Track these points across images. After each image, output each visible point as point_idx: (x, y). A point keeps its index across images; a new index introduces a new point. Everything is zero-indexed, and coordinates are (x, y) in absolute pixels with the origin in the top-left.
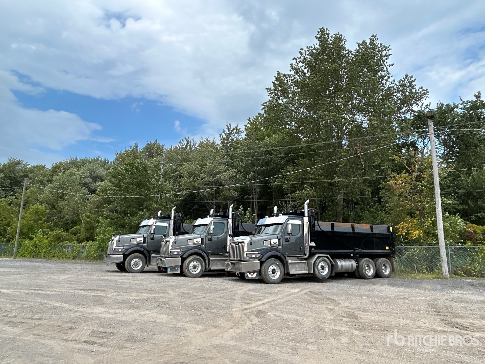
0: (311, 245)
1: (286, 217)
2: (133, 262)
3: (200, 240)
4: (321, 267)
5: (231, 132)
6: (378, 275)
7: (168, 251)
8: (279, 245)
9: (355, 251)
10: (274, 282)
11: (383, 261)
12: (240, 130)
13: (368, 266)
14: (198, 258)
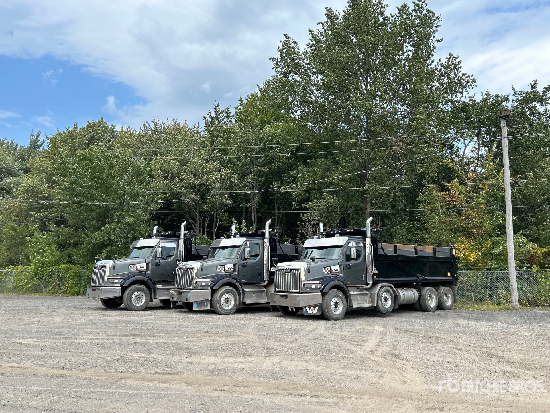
1: (346, 238)
2: (134, 296)
5: (219, 115)
8: (341, 272)
9: (418, 278)
11: (445, 290)
13: (430, 296)
14: (231, 290)
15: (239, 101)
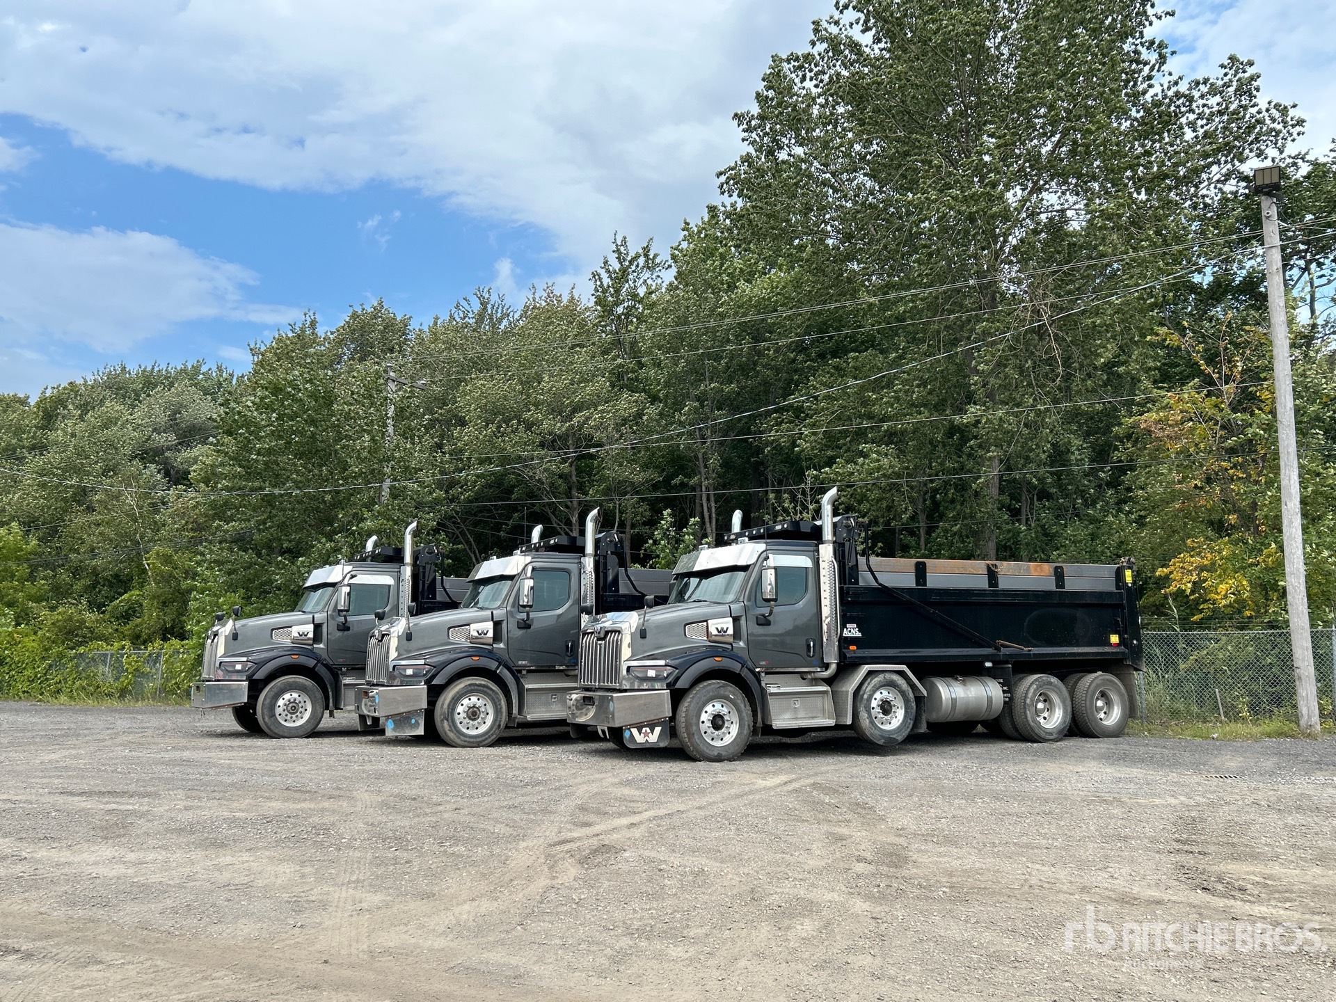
1: (761, 546)
2: (281, 702)
3: (489, 626)
4: (882, 707)
5: (629, 267)
6: (1079, 728)
7: (387, 666)
8: (737, 635)
9: (998, 649)
10: (720, 755)
12: (658, 260)
14: (484, 686)
15: (682, 229)
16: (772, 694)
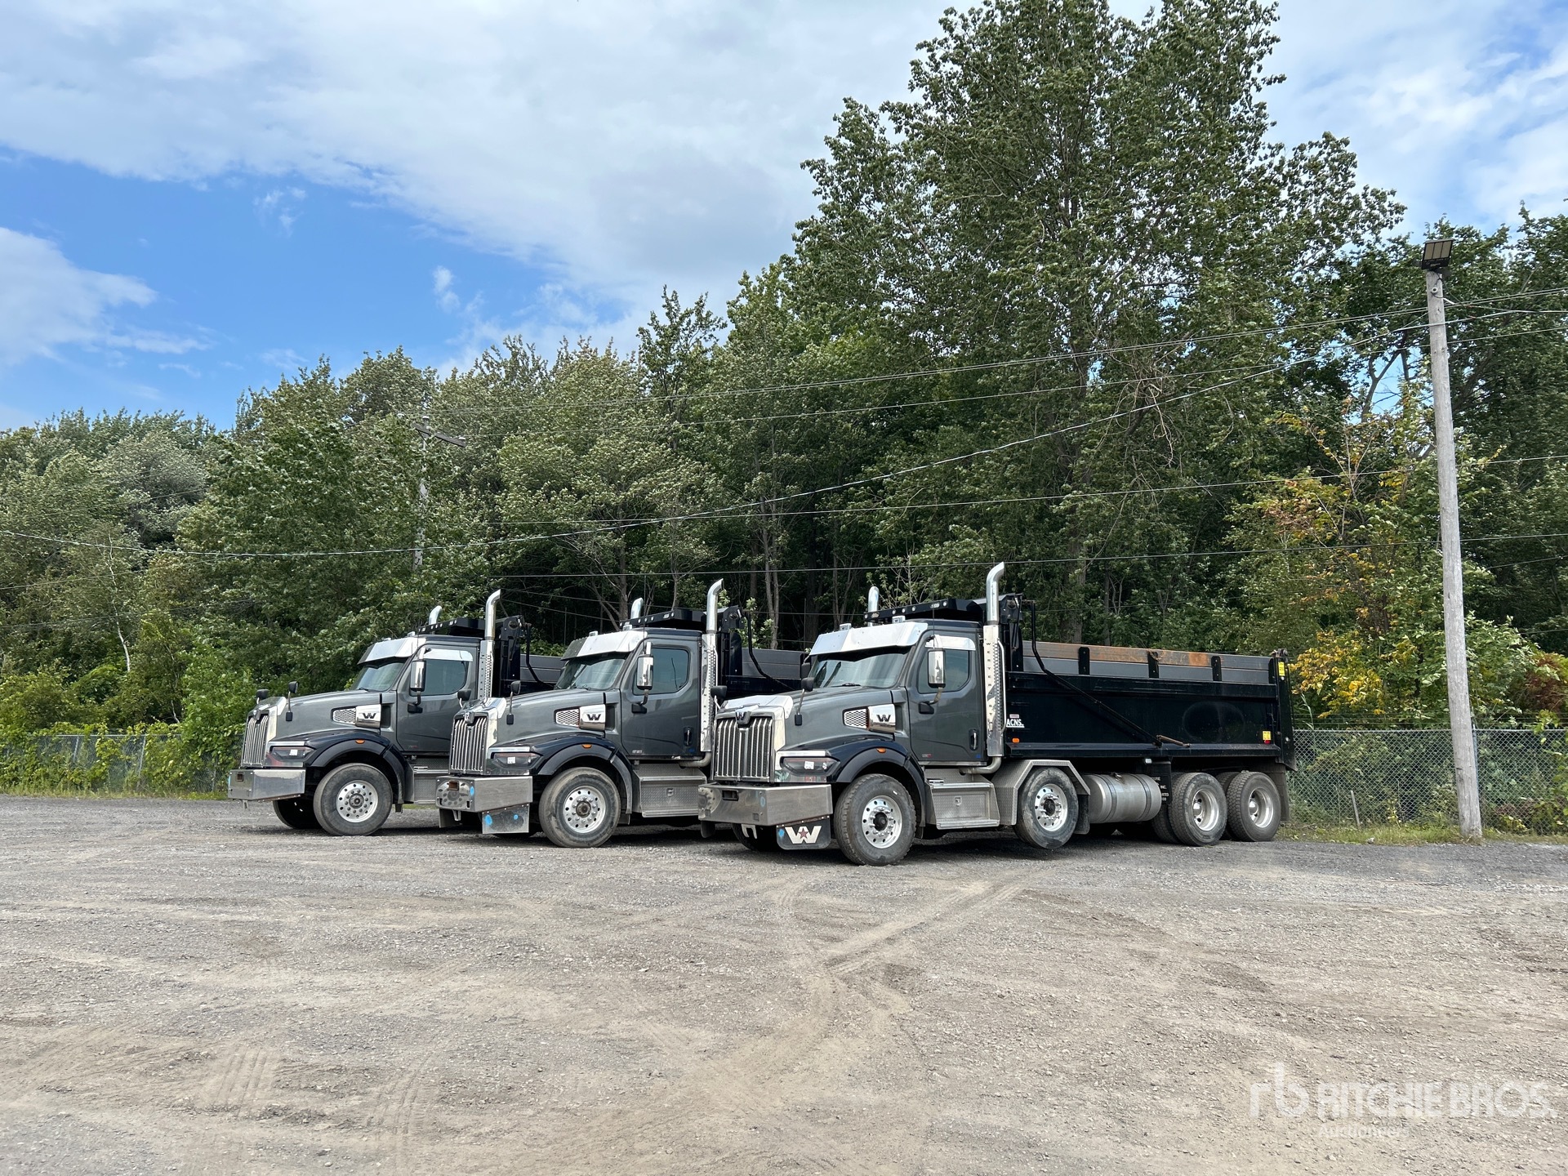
0: (1008, 724)
1: (922, 626)
2: (343, 794)
3: (601, 710)
4: (1045, 806)
5: (680, 324)
6: (1234, 831)
7: (483, 753)
8: (899, 724)
9: (1159, 744)
10: (882, 858)
11: (1252, 781)
12: (712, 318)
13: (1201, 799)
14: (596, 778)
15: (741, 284)
16: (936, 791)
